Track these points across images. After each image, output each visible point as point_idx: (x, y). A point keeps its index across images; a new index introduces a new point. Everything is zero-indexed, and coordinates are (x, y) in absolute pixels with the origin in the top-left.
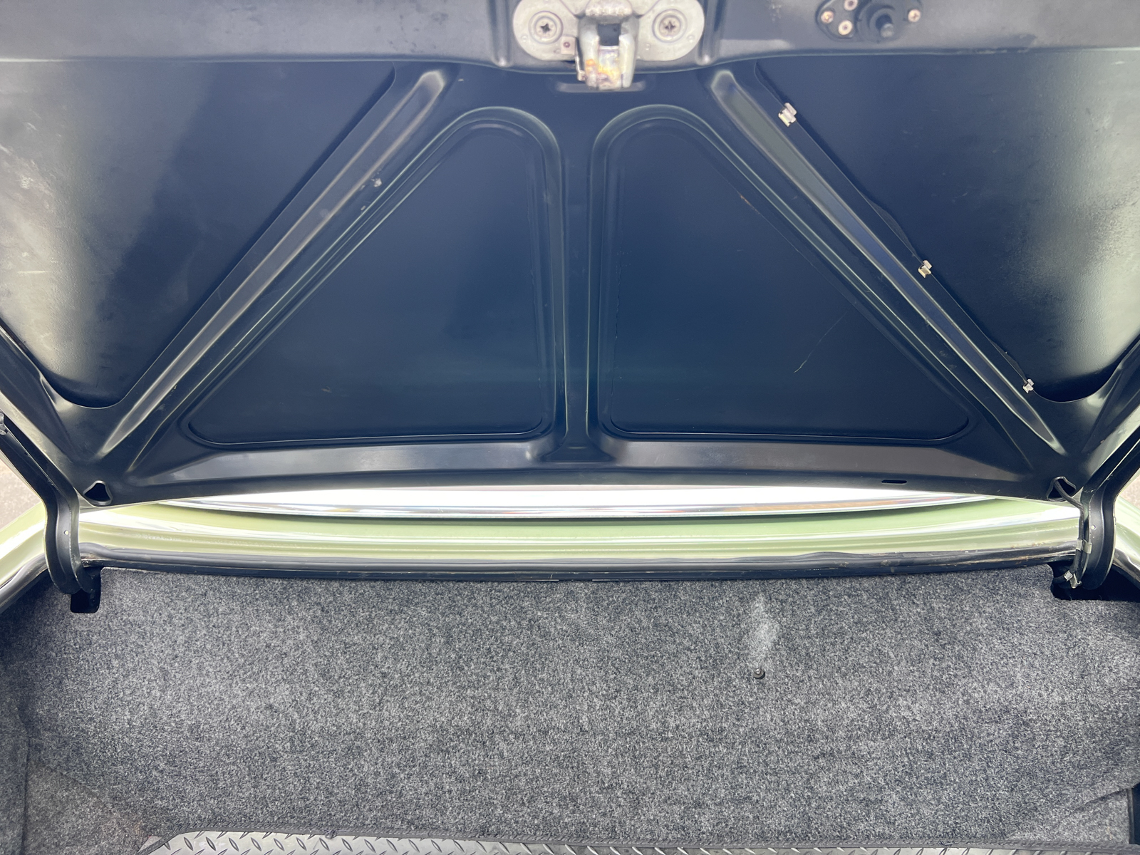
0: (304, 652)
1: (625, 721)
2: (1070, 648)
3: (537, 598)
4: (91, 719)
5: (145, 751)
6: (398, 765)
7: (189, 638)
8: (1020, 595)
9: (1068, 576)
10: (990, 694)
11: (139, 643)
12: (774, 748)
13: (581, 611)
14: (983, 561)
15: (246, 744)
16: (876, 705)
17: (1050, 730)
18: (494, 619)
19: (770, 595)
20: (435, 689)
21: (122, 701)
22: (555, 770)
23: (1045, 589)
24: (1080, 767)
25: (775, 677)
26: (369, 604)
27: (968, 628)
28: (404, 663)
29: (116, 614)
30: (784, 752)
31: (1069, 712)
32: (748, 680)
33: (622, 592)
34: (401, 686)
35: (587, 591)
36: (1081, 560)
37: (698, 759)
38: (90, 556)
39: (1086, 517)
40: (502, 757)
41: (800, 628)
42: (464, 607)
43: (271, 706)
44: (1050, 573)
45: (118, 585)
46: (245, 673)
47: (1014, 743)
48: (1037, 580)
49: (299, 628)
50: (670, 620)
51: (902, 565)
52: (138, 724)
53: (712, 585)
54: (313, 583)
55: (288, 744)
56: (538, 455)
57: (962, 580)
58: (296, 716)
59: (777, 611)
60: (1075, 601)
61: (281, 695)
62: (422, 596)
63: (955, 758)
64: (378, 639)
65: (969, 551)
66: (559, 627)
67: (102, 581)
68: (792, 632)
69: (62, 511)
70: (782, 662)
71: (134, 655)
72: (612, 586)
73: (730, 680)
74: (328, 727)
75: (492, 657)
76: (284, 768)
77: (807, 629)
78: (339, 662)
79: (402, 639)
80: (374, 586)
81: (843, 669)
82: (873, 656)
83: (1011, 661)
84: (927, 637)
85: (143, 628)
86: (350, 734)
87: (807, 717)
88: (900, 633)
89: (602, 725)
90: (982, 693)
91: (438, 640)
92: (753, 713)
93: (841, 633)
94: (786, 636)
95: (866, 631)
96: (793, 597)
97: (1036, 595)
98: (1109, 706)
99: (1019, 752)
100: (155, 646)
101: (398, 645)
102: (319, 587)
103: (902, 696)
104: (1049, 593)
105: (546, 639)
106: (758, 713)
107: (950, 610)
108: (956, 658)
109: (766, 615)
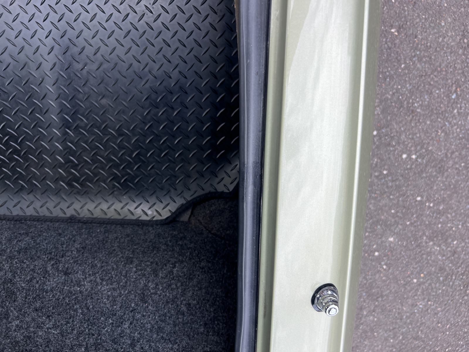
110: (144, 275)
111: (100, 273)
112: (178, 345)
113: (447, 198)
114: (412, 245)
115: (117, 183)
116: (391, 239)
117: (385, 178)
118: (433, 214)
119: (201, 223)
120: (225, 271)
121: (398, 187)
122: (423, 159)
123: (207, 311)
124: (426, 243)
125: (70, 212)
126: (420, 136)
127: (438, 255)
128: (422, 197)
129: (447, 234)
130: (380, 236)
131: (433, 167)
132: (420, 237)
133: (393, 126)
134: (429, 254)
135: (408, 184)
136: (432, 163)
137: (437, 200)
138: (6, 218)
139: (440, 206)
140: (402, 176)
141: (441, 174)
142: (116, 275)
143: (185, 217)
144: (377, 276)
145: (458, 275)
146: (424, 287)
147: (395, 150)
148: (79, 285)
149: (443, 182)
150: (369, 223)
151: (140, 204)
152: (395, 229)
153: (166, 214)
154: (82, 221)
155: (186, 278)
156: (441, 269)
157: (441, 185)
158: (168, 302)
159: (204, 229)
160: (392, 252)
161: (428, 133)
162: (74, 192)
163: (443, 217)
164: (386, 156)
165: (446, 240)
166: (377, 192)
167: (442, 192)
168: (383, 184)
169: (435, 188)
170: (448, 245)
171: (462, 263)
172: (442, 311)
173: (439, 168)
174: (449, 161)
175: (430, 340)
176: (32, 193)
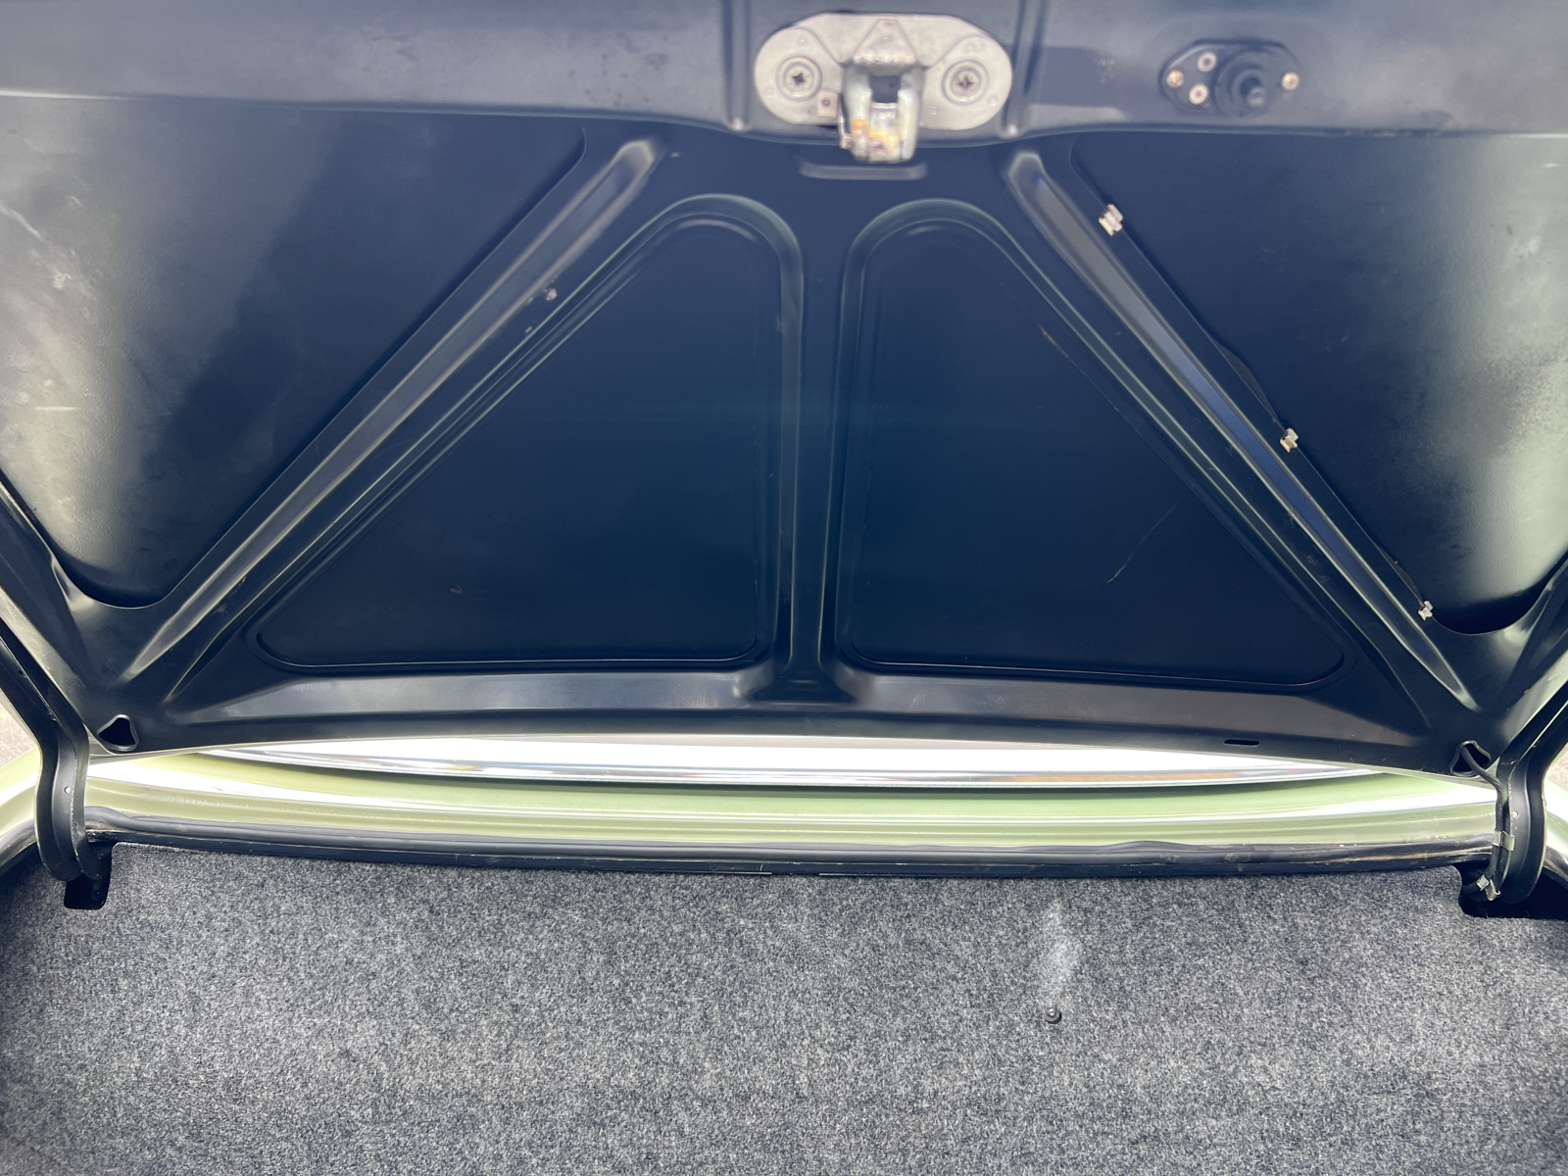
0: (400, 973)
1: (860, 1083)
2: (1489, 985)
3: (741, 900)
4: (82, 1067)
5: (159, 1116)
6: (530, 1145)
7: (234, 948)
8: (1417, 909)
9: (1482, 883)
10: (1380, 1051)
11: (161, 955)
12: (1072, 1126)
13: (802, 919)
14: (1366, 859)
15: (308, 1110)
16: (1218, 1066)
17: (1464, 1105)
18: (677, 929)
19: (1069, 901)
20: (589, 1031)
21: (129, 1040)
22: (757, 1156)
23: (1452, 901)
24: (1506, 1160)
25: (1075, 1021)
26: (498, 904)
27: (1347, 956)
28: (544, 991)
29: (130, 912)
30: (1087, 1132)
31: (1489, 1079)
32: (1038, 1024)
33: (861, 893)
34: (540, 1025)
35: (810, 891)
36: (1499, 860)
37: (965, 1141)
38: (99, 825)
39: (1505, 799)
40: (681, 1134)
41: (1112, 950)
42: (635, 910)
43: (347, 1051)
44: (1458, 878)
45: (136, 868)
46: (313, 1002)
47: (1414, 1123)
48: (1441, 888)
49: (395, 936)
50: (929, 935)
51: (1254, 861)
52: (150, 1075)
53: (988, 885)
54: (419, 871)
55: (370, 1110)
56: (750, 691)
57: (1336, 885)
58: (384, 1067)
59: (1080, 924)
60: (1493, 920)
61: (364, 1036)
62: (575, 892)
63: (1331, 1145)
64: (509, 955)
65: (1345, 845)
66: (770, 943)
67: (113, 863)
68: (1100, 956)
69: (65, 758)
70: (1085, 999)
71: (152, 972)
72: (847, 884)
73: (1011, 1025)
74: (431, 1085)
75: (672, 985)
76: (361, 1147)
77: (1121, 952)
78: (451, 988)
79: (543, 956)
80: (507, 877)
81: (1172, 1011)
82: (1214, 992)
83: (1407, 1003)
84: (1289, 966)
85: (167, 932)
86: (461, 1096)
87: (1120, 1081)
88: (1251, 960)
89: (827, 1088)
90: (1368, 1050)
91: (595, 959)
92: (1045, 1073)
93: (1168, 959)
94: (1091, 961)
95: (1204, 955)
96: (1102, 905)
97: (1439, 910)
98: (1546, 1070)
99: (1423, 1138)
100: (183, 960)
101: (537, 964)
102: (427, 877)
103: (1254, 1052)
104: (1456, 908)
105: (750, 960)
106: (1051, 1074)
107: (1320, 928)
108: (1330, 998)
109: (1064, 931)
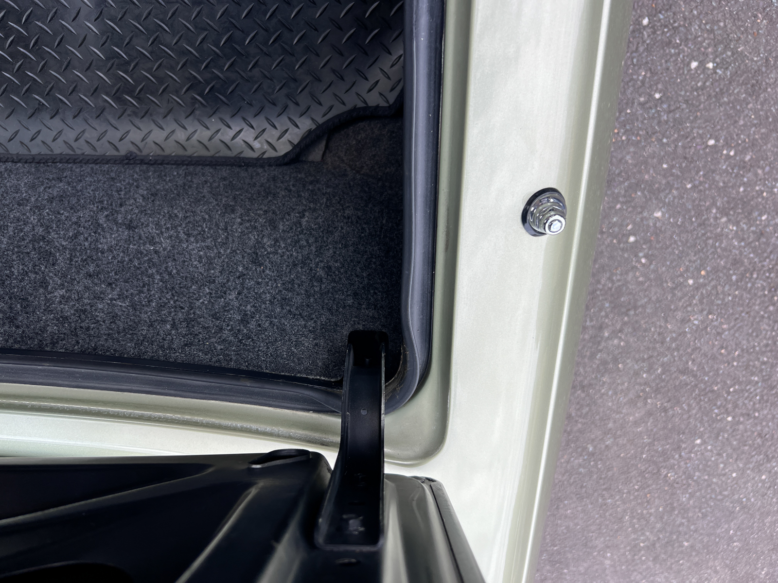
7: (220, 297)
11: (289, 293)
21: (311, 234)
61: (112, 238)
71: (296, 281)
85: (285, 311)
100: (269, 290)
110: (255, 228)
111: (184, 226)
112: (315, 322)
113: (759, 141)
114: (692, 222)
115: (198, 95)
116: (658, 214)
117: (656, 106)
118: (733, 169)
119: (343, 161)
120: (384, 222)
121: (678, 122)
122: (727, 68)
123: (357, 276)
124: (716, 218)
125: (124, 148)
126: (725, 26)
127: (732, 238)
128: (717, 140)
129: (752, 203)
130: (639, 210)
131: (743, 84)
132: (707, 210)
133: (680, 6)
134: (718, 237)
135: (697, 116)
136: (741, 77)
137: (743, 144)
138: (21, 159)
139: (746, 154)
140: (686, 102)
141: (754, 97)
142: (210, 229)
143: (316, 155)
144: (631, 274)
145: (762, 272)
146: (704, 292)
147: (679, 54)
148: (152, 242)
149: (756, 112)
150: (623, 187)
151: (240, 131)
152: (666, 197)
153: (283, 148)
154: (146, 161)
155: (322, 232)
156: (736, 262)
157: (753, 117)
158: (295, 265)
159: (349, 169)
160: (657, 235)
161: (739, 19)
162: (128, 112)
163: (750, 175)
164: (661, 65)
165: (750, 213)
166: (641, 133)
167: (753, 129)
168: (653, 118)
169: (741, 122)
170: (751, 222)
171: (771, 252)
172: (729, 330)
173: (753, 86)
174: (771, 72)
175: (706, 374)
176: (57, 116)
